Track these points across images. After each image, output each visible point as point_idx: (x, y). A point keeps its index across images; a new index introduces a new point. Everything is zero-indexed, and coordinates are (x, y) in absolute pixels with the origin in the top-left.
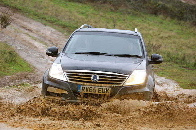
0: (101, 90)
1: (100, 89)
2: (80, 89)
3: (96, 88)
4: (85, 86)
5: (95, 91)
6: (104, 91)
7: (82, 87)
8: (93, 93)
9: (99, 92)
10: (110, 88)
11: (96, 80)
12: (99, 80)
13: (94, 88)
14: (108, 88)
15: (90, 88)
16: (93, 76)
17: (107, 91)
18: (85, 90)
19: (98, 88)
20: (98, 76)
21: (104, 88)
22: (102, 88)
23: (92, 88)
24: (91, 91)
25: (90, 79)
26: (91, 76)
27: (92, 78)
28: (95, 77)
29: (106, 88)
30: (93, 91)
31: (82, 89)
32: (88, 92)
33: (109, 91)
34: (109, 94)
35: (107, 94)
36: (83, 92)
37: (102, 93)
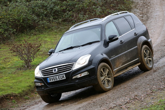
0: (60, 77)
1: (59, 77)
4: (51, 78)
5: (57, 79)
6: (62, 78)
7: (49, 79)
8: (56, 80)
9: (59, 79)
10: (64, 75)
11: (56, 72)
12: (58, 71)
13: (56, 77)
14: (63, 75)
15: (53, 78)
16: (54, 69)
17: (63, 77)
18: (51, 80)
19: (57, 76)
20: (56, 69)
21: (61, 76)
24: (54, 80)
25: (53, 72)
26: (53, 70)
27: (53, 71)
28: (55, 70)
29: (62, 75)
30: (56, 79)
31: (50, 80)
32: (54, 81)
33: (65, 76)
34: (65, 78)
35: (64, 79)
36: (51, 82)
37: (61, 79)
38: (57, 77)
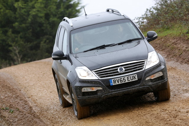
0: (130, 78)
1: (128, 78)
2: (112, 83)
3: (125, 78)
4: (116, 79)
5: (124, 81)
6: (132, 79)
7: (114, 80)
8: (123, 82)
9: (128, 81)
10: (136, 75)
11: (123, 71)
13: (123, 78)
15: (120, 79)
17: (134, 77)
18: (117, 82)
19: (126, 77)
21: (131, 76)
22: (129, 76)
23: (122, 79)
24: (121, 81)
25: (118, 72)
26: (117, 69)
27: (119, 70)
28: (121, 69)
29: (133, 75)
30: (123, 81)
31: (114, 82)
32: (120, 83)
33: (136, 77)
34: (137, 79)
35: (135, 80)
36: (115, 84)
37: (131, 81)
38: (126, 79)
